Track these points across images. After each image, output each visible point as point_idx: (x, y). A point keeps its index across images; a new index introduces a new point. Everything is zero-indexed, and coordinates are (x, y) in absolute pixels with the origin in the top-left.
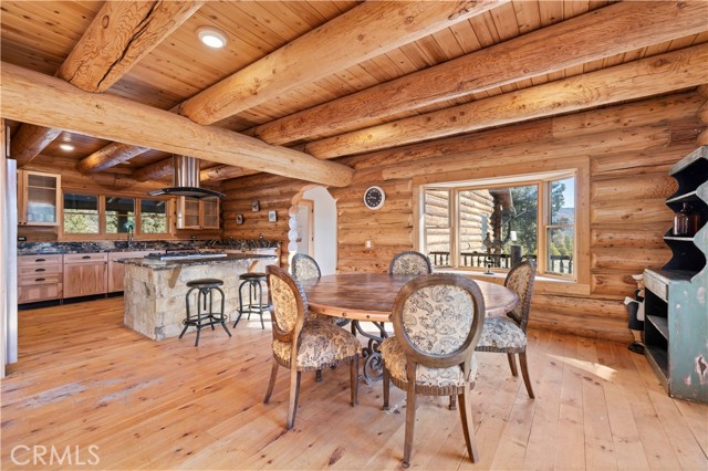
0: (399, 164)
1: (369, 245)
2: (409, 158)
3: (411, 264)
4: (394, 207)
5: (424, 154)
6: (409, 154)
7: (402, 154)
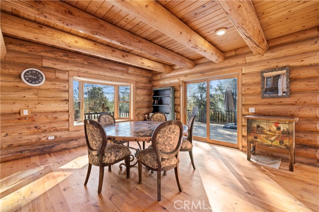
0: (58, 60)
1: (26, 113)
2: (66, 58)
3: (107, 120)
4: (53, 87)
5: (77, 60)
6: (67, 56)
7: (61, 54)
